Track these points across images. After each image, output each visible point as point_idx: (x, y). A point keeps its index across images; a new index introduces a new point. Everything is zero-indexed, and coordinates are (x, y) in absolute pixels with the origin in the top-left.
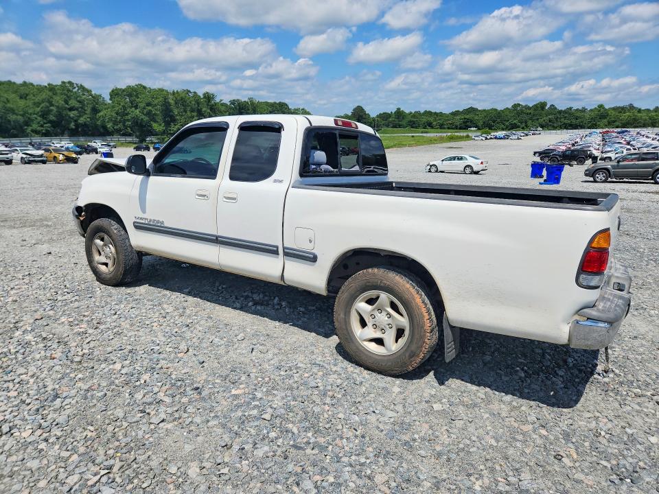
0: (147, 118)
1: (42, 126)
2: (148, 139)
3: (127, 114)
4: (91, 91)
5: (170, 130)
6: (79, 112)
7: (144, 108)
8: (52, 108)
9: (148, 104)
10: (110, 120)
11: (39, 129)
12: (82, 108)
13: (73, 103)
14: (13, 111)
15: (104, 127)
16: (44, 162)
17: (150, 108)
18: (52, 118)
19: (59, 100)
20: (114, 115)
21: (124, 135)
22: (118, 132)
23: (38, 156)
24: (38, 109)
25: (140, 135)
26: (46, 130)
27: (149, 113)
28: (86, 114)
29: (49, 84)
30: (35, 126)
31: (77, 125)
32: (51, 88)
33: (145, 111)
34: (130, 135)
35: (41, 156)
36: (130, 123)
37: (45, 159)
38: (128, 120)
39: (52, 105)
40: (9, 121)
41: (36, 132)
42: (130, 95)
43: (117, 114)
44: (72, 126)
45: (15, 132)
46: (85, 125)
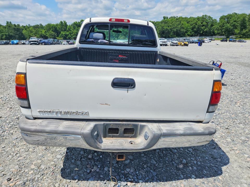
0: (232, 28)
1: (191, 33)
2: (230, 37)
3: (224, 26)
4: (212, 18)
5: (242, 32)
6: (206, 27)
7: (232, 23)
8: (196, 26)
9: (235, 21)
10: (216, 29)
11: (190, 34)
12: (207, 25)
13: (204, 23)
14: (183, 28)
15: (214, 32)
16: (177, 45)
17: (235, 23)
18: (195, 30)
19: (199, 23)
20: (218, 27)
21: (221, 35)
22: (218, 34)
23: (176, 43)
24: (191, 27)
25: (227, 35)
26: (192, 34)
27: (234, 25)
28: (208, 27)
29: (198, 17)
30: (189, 33)
31: (203, 32)
32: (198, 18)
33: (232, 25)
34: (223, 35)
35: (177, 43)
36: (224, 30)
37: (177, 44)
38: (224, 29)
39: (197, 25)
40: (181, 31)
41: (188, 35)
42: (228, 18)
43: (220, 26)
44: (201, 32)
45: (182, 35)
46: (206, 32)
